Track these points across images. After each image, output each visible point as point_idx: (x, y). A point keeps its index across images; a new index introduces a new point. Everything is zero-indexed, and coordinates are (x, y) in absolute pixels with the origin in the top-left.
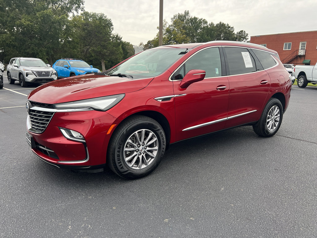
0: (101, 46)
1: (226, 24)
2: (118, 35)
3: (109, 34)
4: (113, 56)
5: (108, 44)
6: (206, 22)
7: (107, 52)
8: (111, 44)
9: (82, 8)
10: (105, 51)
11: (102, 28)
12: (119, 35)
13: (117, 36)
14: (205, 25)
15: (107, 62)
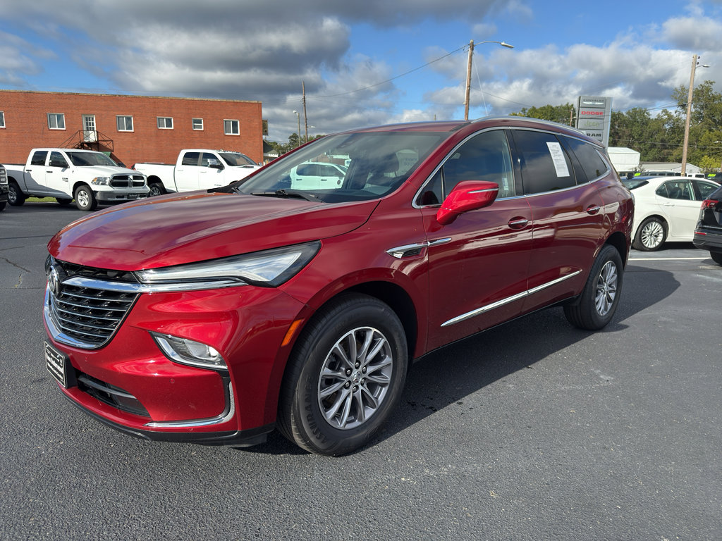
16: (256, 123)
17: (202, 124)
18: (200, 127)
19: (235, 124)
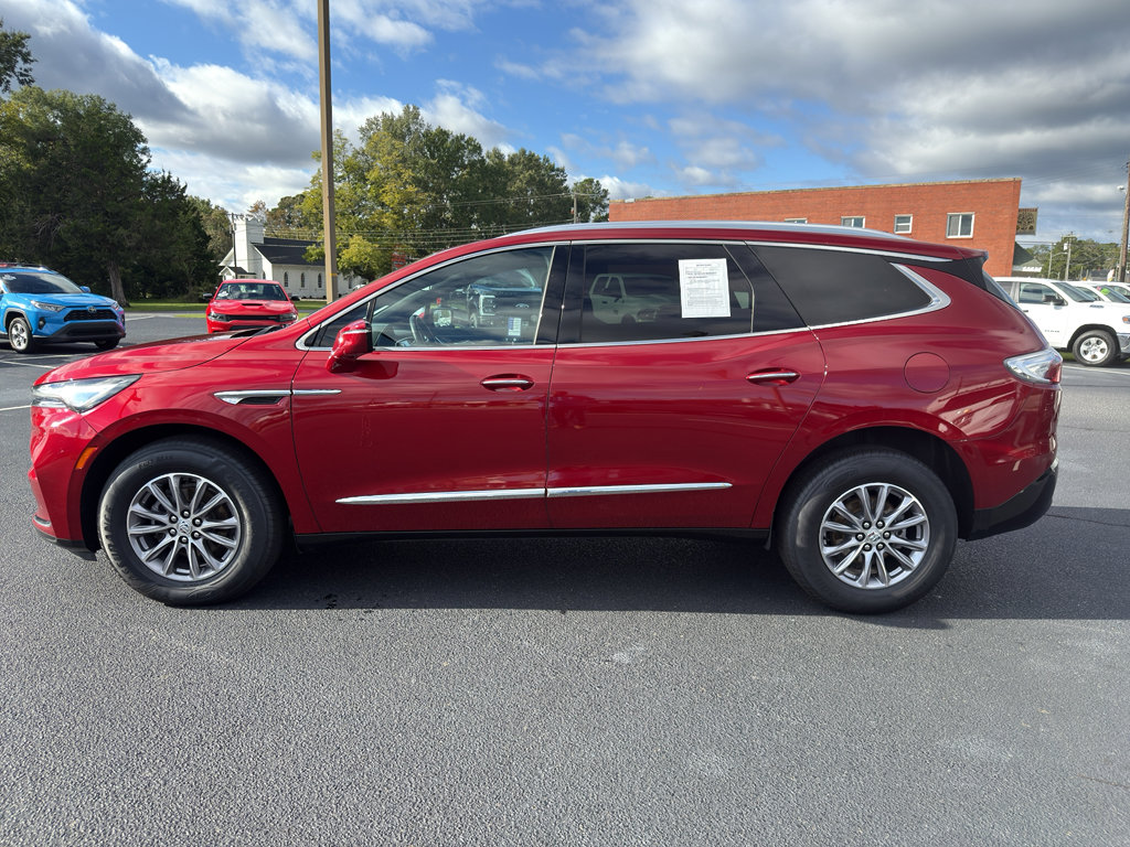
0: (106, 214)
1: (542, 157)
2: (169, 177)
3: (136, 176)
4: (154, 252)
5: (131, 207)
6: (478, 149)
7: (129, 237)
8: (142, 210)
9: (22, 75)
10: (121, 231)
11: (107, 152)
12: (174, 179)
13: (168, 180)
14: (476, 157)
15: (129, 271)
16: (1007, 216)
17: (910, 224)
18: (907, 228)
19: (967, 220)
